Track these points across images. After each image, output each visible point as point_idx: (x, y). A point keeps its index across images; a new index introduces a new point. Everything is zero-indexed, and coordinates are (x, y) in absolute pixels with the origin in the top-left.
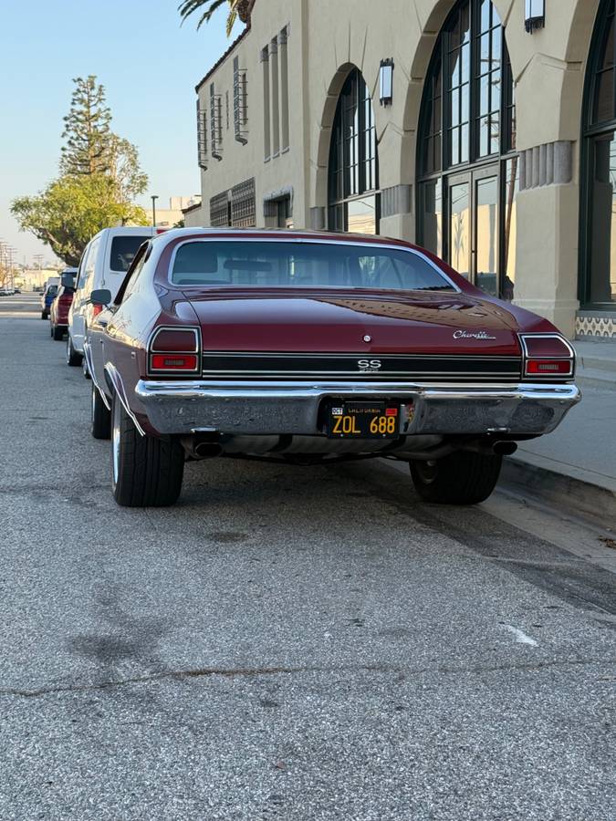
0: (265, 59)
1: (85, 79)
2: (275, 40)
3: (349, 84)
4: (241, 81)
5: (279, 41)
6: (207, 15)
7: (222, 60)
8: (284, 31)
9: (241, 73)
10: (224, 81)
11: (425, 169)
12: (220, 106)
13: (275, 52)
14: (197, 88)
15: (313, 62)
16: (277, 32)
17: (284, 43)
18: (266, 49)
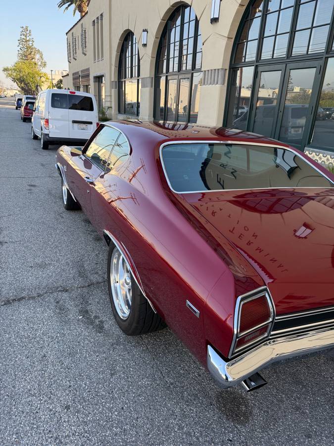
0: (94, 24)
1: (25, 27)
2: (98, 18)
4: (84, 32)
5: (99, 18)
7: (76, 24)
8: (102, 15)
9: (84, 29)
10: (78, 32)
12: (75, 41)
13: (98, 23)
14: (67, 34)
15: (113, 27)
16: (99, 15)
17: (102, 20)
18: (94, 21)
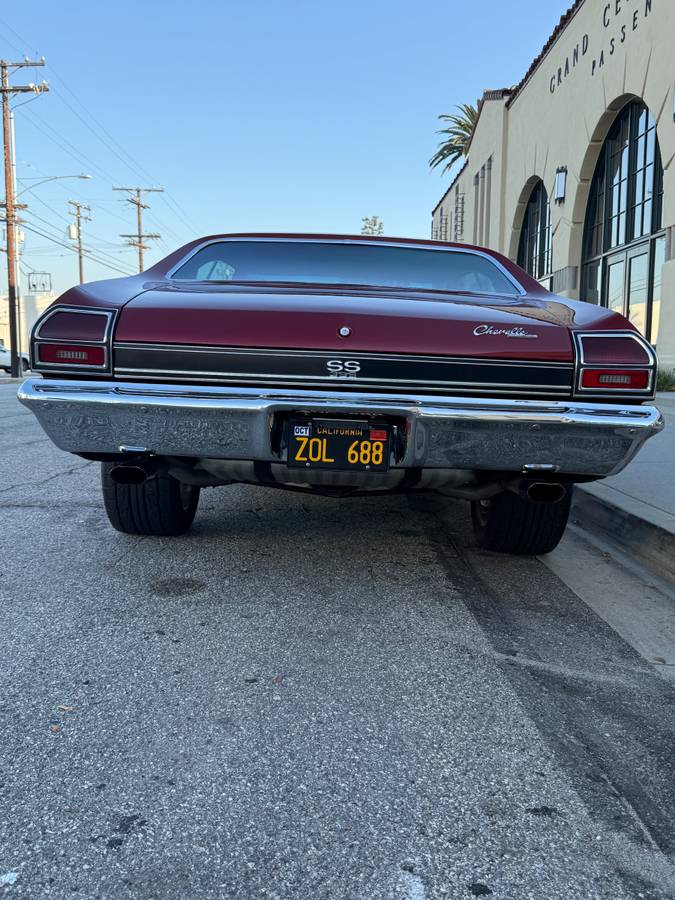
0: (477, 183)
1: (370, 218)
2: (483, 168)
3: (535, 192)
4: (460, 203)
5: (486, 167)
6: (449, 165)
7: (449, 189)
8: (490, 160)
9: (460, 196)
10: (450, 205)
11: (590, 253)
12: (446, 223)
13: (483, 177)
14: (433, 213)
15: (509, 180)
16: (485, 161)
17: (490, 169)
18: (477, 176)
